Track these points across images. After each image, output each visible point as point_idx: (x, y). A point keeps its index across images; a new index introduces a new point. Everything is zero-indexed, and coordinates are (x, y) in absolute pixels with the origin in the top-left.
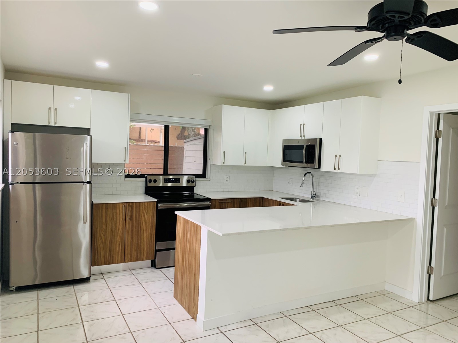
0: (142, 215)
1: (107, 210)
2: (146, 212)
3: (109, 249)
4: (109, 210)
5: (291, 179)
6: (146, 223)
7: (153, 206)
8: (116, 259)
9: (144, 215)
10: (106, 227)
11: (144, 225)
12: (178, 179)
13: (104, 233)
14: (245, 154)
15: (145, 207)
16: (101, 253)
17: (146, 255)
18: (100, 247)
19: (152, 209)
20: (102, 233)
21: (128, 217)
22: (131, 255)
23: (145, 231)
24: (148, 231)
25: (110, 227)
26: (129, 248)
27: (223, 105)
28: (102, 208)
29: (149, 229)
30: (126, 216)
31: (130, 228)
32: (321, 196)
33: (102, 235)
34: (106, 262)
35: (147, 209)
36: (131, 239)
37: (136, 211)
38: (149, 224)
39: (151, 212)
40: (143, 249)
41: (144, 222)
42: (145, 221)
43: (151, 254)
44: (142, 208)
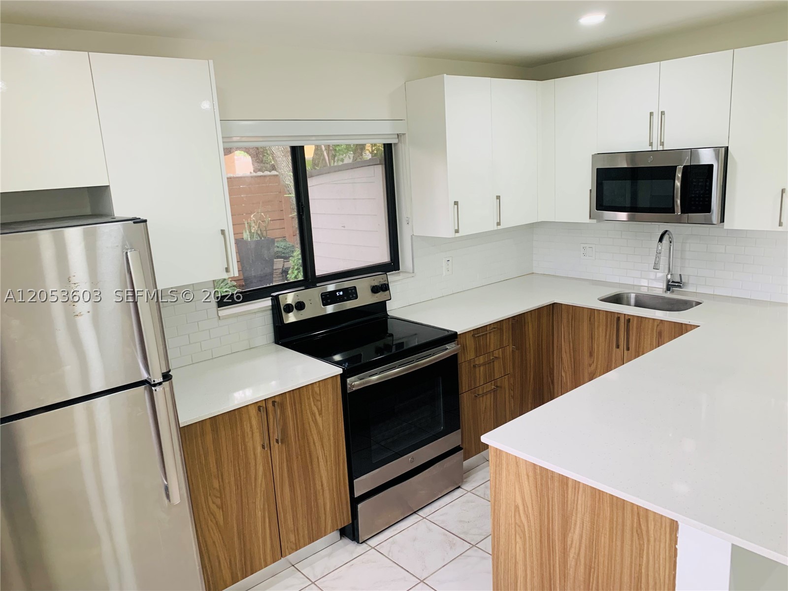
0: (310, 418)
1: (218, 436)
2: (318, 409)
3: (239, 538)
4: (223, 433)
5: (591, 246)
6: (321, 439)
7: (333, 389)
8: (260, 559)
9: (316, 419)
10: (221, 483)
11: (317, 444)
12: (351, 290)
13: (218, 501)
14: (495, 201)
15: (314, 397)
16: (218, 557)
17: (332, 520)
18: (214, 542)
19: (331, 396)
20: (213, 503)
21: (276, 434)
22: (296, 531)
23: (321, 460)
24: (328, 458)
25: (233, 479)
26: (288, 517)
27: (445, 75)
28: (203, 434)
29: (330, 451)
30: (271, 435)
31: (285, 464)
32: (690, 282)
33: (213, 507)
34: (237, 574)
35: (320, 401)
36: (291, 490)
37: (292, 413)
38: (329, 439)
39: (330, 406)
40: (322, 506)
41: (316, 437)
42: (319, 433)
43: (343, 513)
44: (306, 401)
